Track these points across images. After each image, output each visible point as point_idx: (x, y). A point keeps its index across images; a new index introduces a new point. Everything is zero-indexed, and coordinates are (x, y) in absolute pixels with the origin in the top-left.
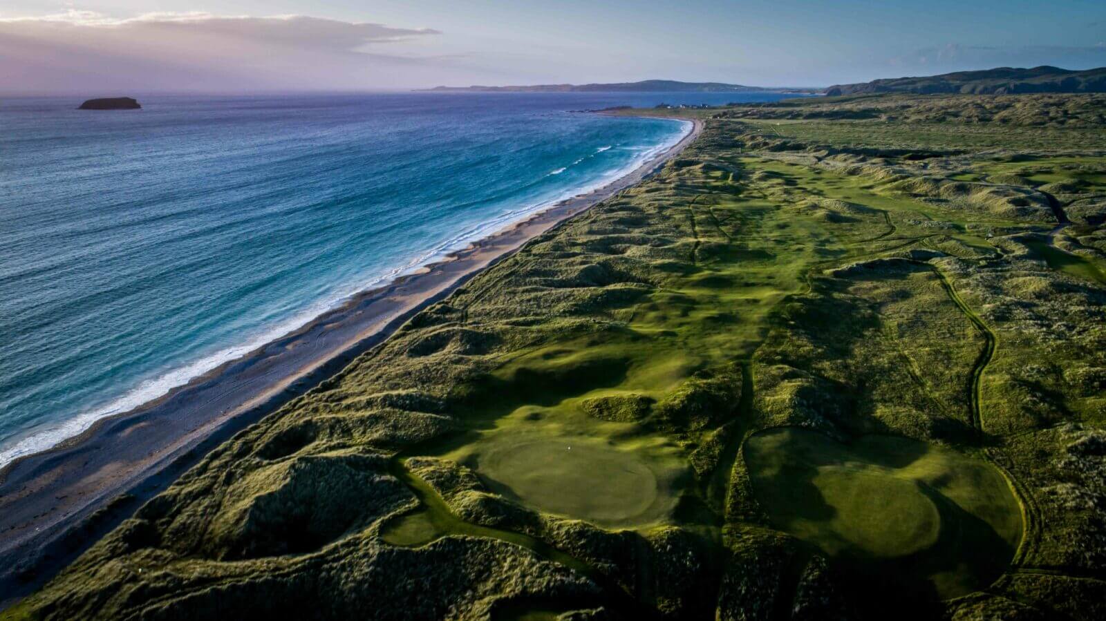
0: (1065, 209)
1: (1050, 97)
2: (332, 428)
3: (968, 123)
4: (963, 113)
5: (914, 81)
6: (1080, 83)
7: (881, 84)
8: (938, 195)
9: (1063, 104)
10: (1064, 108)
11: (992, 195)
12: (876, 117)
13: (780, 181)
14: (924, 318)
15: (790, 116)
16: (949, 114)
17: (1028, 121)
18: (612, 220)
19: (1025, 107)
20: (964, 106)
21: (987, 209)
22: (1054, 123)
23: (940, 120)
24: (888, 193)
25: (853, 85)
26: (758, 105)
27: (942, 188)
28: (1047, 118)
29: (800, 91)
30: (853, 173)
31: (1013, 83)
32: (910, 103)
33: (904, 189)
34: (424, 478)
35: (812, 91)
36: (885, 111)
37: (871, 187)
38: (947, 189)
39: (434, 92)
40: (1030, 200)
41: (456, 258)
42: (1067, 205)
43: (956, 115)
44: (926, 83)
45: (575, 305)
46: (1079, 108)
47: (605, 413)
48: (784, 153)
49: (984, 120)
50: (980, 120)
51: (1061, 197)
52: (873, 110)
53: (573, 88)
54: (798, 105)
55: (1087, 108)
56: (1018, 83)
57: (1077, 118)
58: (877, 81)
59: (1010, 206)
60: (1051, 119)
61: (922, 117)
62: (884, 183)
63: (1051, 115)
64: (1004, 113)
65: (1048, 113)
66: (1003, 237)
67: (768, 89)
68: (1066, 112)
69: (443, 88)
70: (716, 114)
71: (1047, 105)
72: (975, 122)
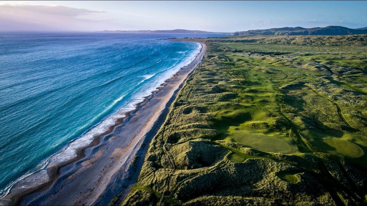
0: (331, 69)
1: (305, 36)
2: (184, 134)
3: (284, 44)
4: (282, 41)
5: (261, 31)
6: (309, 32)
7: (251, 32)
8: (293, 66)
9: (309, 38)
10: (310, 40)
11: (309, 65)
12: (256, 42)
13: (243, 62)
14: (316, 100)
15: (230, 42)
16: (277, 41)
17: (301, 44)
18: (206, 74)
19: (299, 39)
20: (281, 39)
21: (309, 69)
22: (308, 44)
23: (276, 43)
24: (278, 65)
25: (242, 32)
26: (217, 38)
27: (293, 64)
28: (306, 43)
29: (225, 33)
30: (263, 59)
31: (290, 32)
32: (264, 38)
33: (282, 64)
34: (227, 145)
35: (229, 34)
36: (258, 40)
37: (271, 63)
38: (295, 64)
39: (104, 32)
40: (320, 67)
41: (163, 86)
42: (331, 68)
43: (280, 42)
44: (265, 32)
45: (220, 98)
46: (314, 40)
47: (256, 127)
48: (237, 53)
49: (289, 43)
50: (287, 43)
51: (328, 66)
52: (254, 40)
53: (152, 32)
54: (230, 38)
55: (316, 40)
56: (291, 32)
57: (315, 43)
58: (249, 31)
59: (316, 69)
60: (308, 43)
61: (270, 42)
62: (275, 62)
63: (307, 42)
64: (293, 41)
65: (306, 41)
66: (320, 77)
67: (215, 33)
68: (311, 41)
69: (106, 31)
70: (206, 41)
71: (305, 39)
72: (286, 44)
